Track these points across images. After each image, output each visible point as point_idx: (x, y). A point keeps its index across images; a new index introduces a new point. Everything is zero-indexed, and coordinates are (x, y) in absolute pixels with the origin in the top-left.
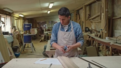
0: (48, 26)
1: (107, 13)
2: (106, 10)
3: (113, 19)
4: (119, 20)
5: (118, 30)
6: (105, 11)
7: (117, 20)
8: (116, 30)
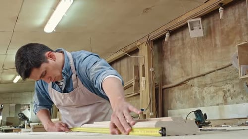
0: (8, 116)
1: (153, 76)
2: (152, 70)
3: (163, 89)
4: (176, 89)
5: (176, 109)
6: (149, 72)
7: (172, 89)
8: (171, 109)
